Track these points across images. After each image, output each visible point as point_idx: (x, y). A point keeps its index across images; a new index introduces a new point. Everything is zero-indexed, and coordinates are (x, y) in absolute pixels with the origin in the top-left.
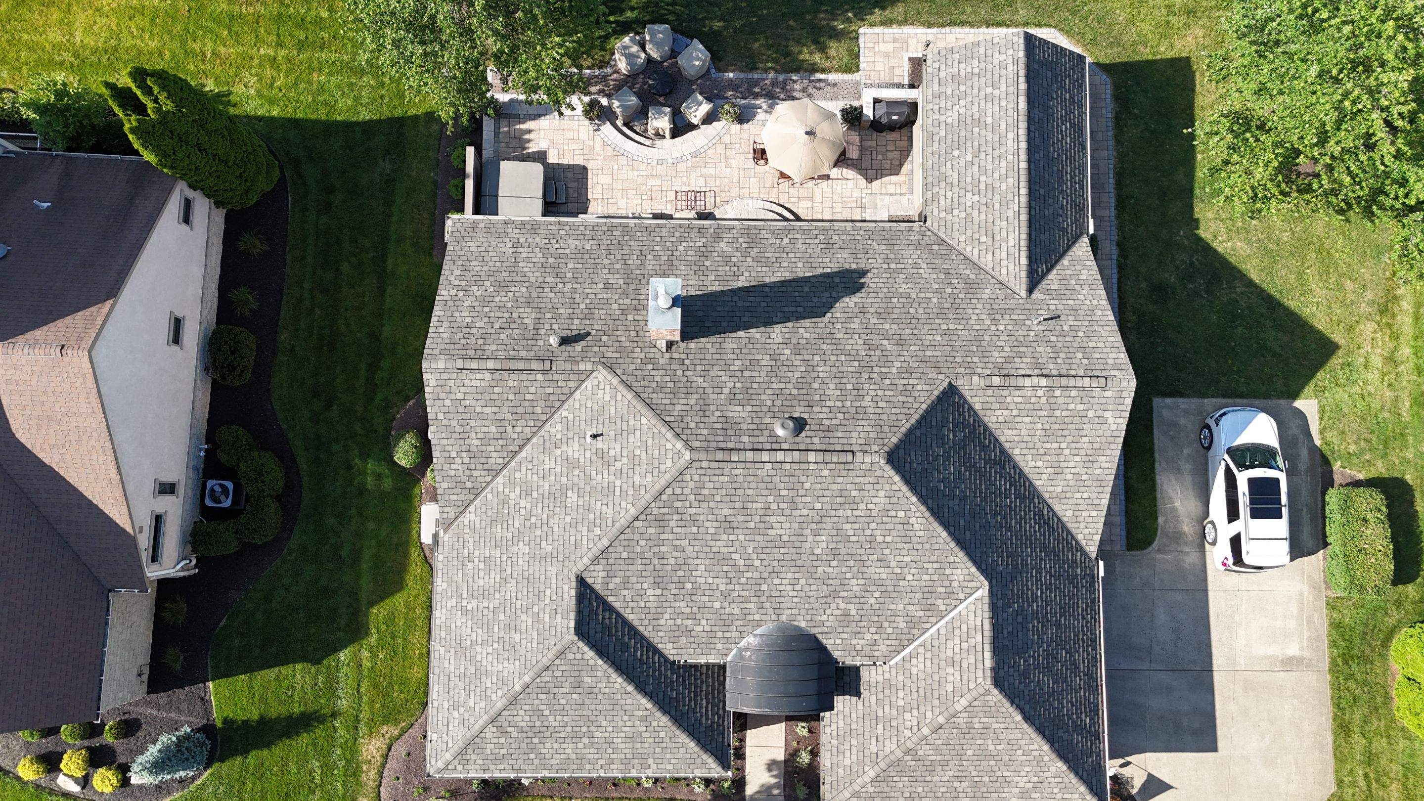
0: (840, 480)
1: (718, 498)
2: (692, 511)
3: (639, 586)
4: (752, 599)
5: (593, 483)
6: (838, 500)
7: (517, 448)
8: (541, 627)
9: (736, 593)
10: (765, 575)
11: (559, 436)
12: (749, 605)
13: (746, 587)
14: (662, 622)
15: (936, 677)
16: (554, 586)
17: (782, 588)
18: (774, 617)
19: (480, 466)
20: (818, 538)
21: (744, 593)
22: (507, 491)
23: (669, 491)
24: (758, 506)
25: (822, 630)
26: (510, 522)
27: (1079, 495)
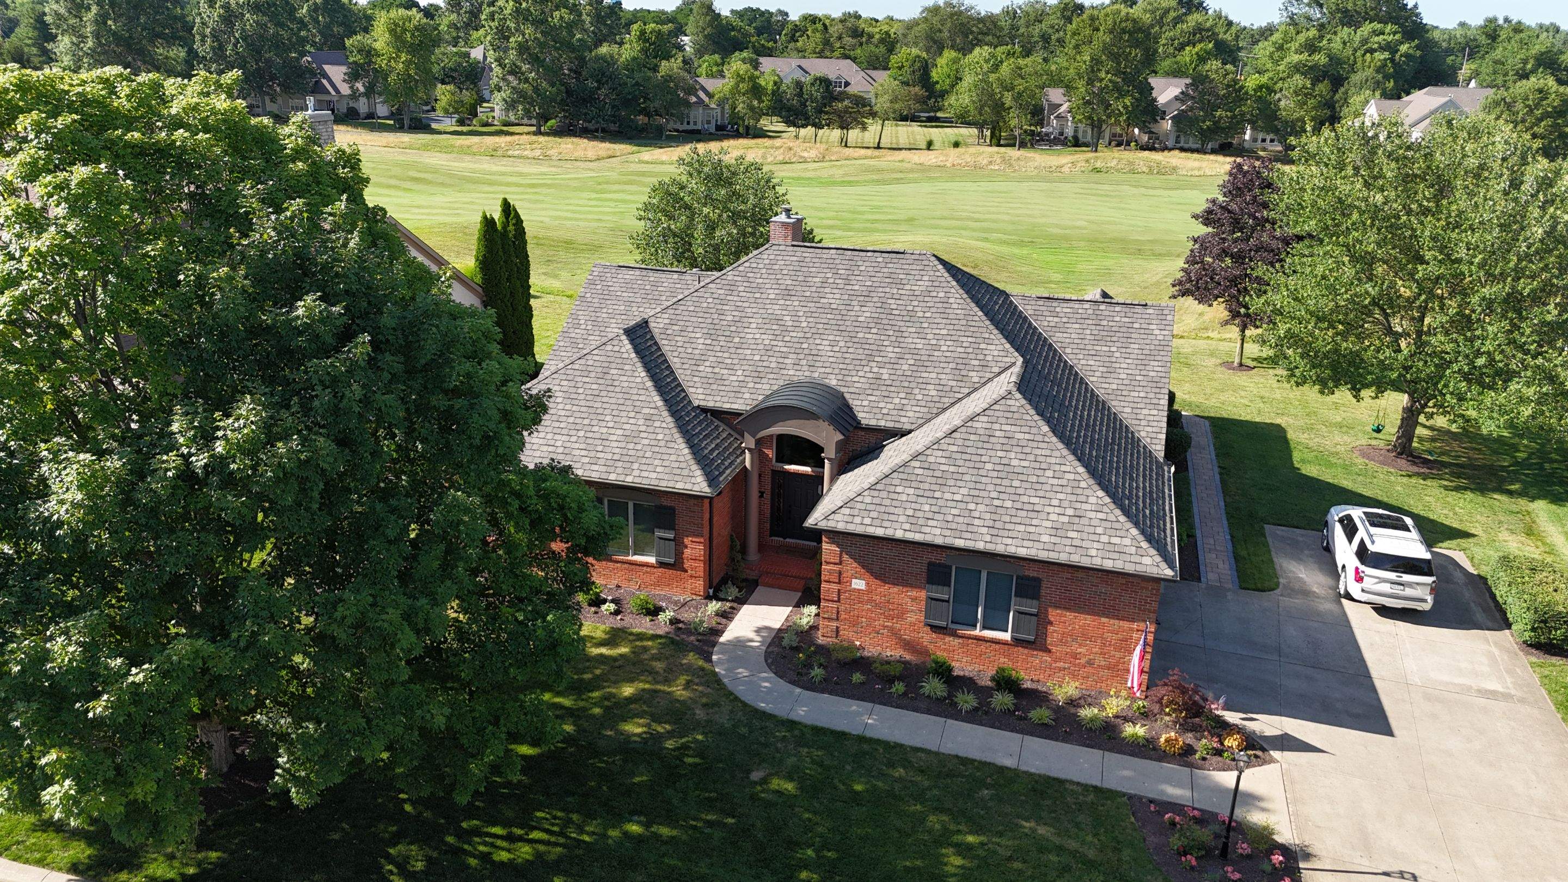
0: (890, 265)
2: (760, 281)
4: (791, 356)
6: (887, 280)
10: (809, 335)
13: (789, 344)
17: (821, 347)
20: (864, 308)
21: (785, 349)
24: (817, 280)
25: (852, 389)
27: (1136, 394)
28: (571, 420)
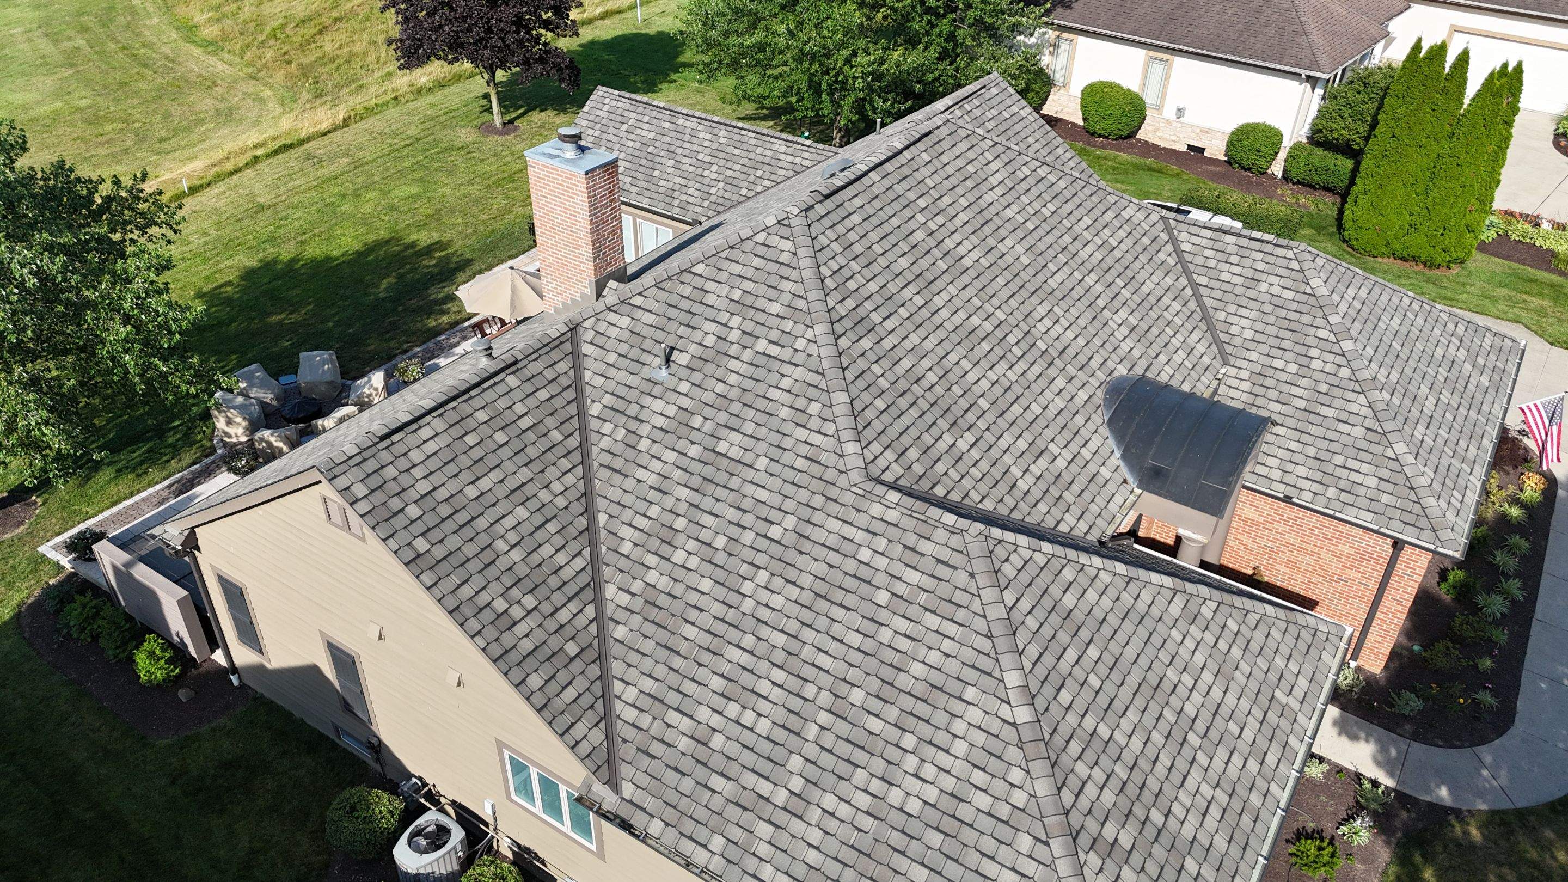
0: (944, 159)
1: (878, 249)
2: (873, 287)
3: (942, 446)
4: (1052, 372)
5: (733, 394)
6: (970, 184)
7: (582, 522)
8: (923, 598)
9: (1031, 376)
10: (1024, 327)
11: (621, 434)
12: (1060, 382)
13: (1029, 357)
14: (1022, 485)
15: (1268, 308)
16: (860, 536)
17: (1053, 333)
18: (1094, 382)
19: (558, 598)
20: (1009, 242)
22: (637, 586)
23: (824, 270)
24: (919, 235)
25: (1142, 364)
26: (693, 598)
28: (1157, 738)
